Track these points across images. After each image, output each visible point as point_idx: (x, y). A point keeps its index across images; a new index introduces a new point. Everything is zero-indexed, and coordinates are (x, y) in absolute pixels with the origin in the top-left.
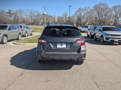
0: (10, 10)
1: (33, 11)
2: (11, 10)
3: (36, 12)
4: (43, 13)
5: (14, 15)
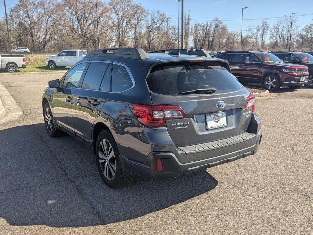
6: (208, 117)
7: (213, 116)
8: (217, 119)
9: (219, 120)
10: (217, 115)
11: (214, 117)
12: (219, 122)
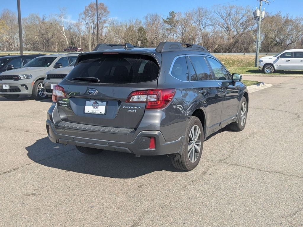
0: (173, 12)
1: (233, 11)
2: (175, 12)
3: (244, 12)
4: (255, 13)
5: (181, 25)
6: (87, 102)
7: (92, 102)
8: (96, 105)
9: (97, 107)
10: (96, 102)
11: (94, 104)
12: (97, 109)
